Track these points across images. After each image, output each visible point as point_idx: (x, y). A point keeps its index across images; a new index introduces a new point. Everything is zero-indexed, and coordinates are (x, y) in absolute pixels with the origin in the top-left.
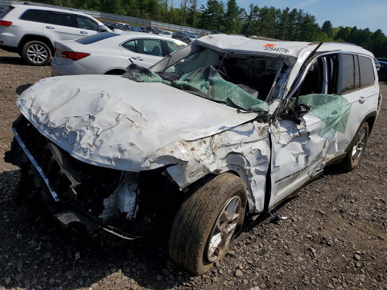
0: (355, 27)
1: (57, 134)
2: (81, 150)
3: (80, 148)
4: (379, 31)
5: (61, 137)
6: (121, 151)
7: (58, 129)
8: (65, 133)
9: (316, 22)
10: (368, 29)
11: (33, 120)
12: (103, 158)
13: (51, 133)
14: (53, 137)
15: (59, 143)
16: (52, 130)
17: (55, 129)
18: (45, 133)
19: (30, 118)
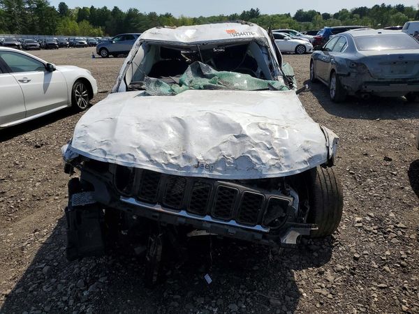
0: (92, 7)
1: (219, 169)
2: (272, 168)
3: (270, 166)
4: (116, 8)
5: (226, 170)
6: (306, 150)
7: (217, 163)
8: (229, 163)
9: (51, 5)
10: (105, 8)
11: (169, 169)
12: (300, 163)
13: (211, 171)
14: (216, 174)
15: (228, 176)
16: (211, 167)
17: (214, 164)
18: (206, 174)
19: (164, 170)
